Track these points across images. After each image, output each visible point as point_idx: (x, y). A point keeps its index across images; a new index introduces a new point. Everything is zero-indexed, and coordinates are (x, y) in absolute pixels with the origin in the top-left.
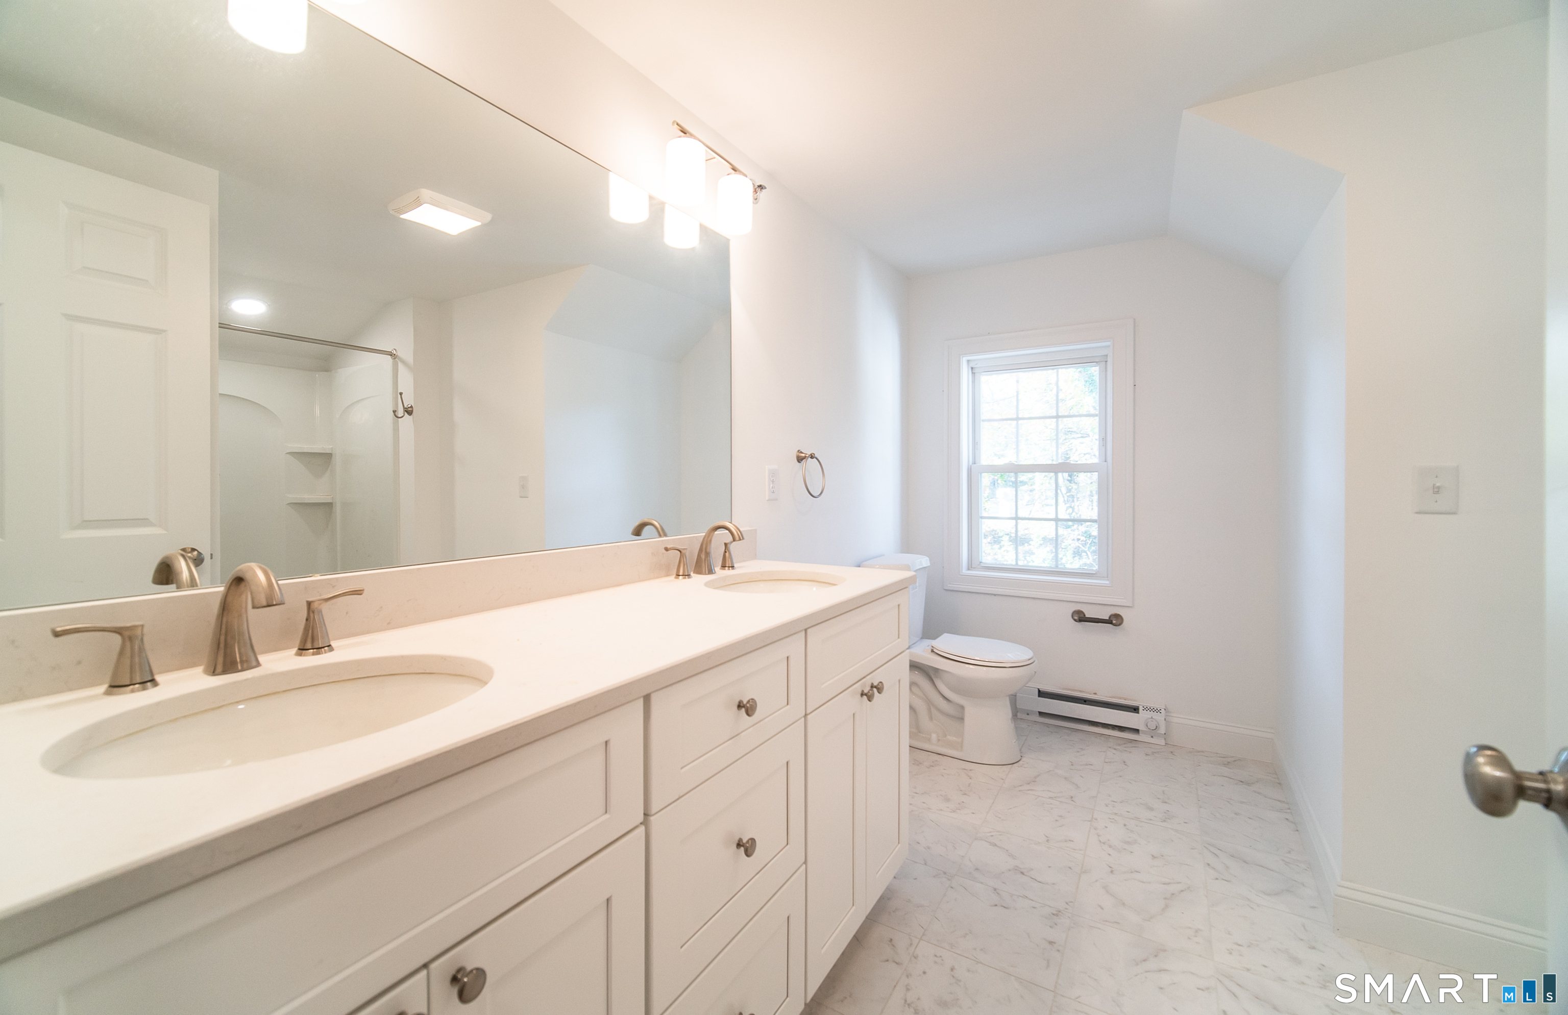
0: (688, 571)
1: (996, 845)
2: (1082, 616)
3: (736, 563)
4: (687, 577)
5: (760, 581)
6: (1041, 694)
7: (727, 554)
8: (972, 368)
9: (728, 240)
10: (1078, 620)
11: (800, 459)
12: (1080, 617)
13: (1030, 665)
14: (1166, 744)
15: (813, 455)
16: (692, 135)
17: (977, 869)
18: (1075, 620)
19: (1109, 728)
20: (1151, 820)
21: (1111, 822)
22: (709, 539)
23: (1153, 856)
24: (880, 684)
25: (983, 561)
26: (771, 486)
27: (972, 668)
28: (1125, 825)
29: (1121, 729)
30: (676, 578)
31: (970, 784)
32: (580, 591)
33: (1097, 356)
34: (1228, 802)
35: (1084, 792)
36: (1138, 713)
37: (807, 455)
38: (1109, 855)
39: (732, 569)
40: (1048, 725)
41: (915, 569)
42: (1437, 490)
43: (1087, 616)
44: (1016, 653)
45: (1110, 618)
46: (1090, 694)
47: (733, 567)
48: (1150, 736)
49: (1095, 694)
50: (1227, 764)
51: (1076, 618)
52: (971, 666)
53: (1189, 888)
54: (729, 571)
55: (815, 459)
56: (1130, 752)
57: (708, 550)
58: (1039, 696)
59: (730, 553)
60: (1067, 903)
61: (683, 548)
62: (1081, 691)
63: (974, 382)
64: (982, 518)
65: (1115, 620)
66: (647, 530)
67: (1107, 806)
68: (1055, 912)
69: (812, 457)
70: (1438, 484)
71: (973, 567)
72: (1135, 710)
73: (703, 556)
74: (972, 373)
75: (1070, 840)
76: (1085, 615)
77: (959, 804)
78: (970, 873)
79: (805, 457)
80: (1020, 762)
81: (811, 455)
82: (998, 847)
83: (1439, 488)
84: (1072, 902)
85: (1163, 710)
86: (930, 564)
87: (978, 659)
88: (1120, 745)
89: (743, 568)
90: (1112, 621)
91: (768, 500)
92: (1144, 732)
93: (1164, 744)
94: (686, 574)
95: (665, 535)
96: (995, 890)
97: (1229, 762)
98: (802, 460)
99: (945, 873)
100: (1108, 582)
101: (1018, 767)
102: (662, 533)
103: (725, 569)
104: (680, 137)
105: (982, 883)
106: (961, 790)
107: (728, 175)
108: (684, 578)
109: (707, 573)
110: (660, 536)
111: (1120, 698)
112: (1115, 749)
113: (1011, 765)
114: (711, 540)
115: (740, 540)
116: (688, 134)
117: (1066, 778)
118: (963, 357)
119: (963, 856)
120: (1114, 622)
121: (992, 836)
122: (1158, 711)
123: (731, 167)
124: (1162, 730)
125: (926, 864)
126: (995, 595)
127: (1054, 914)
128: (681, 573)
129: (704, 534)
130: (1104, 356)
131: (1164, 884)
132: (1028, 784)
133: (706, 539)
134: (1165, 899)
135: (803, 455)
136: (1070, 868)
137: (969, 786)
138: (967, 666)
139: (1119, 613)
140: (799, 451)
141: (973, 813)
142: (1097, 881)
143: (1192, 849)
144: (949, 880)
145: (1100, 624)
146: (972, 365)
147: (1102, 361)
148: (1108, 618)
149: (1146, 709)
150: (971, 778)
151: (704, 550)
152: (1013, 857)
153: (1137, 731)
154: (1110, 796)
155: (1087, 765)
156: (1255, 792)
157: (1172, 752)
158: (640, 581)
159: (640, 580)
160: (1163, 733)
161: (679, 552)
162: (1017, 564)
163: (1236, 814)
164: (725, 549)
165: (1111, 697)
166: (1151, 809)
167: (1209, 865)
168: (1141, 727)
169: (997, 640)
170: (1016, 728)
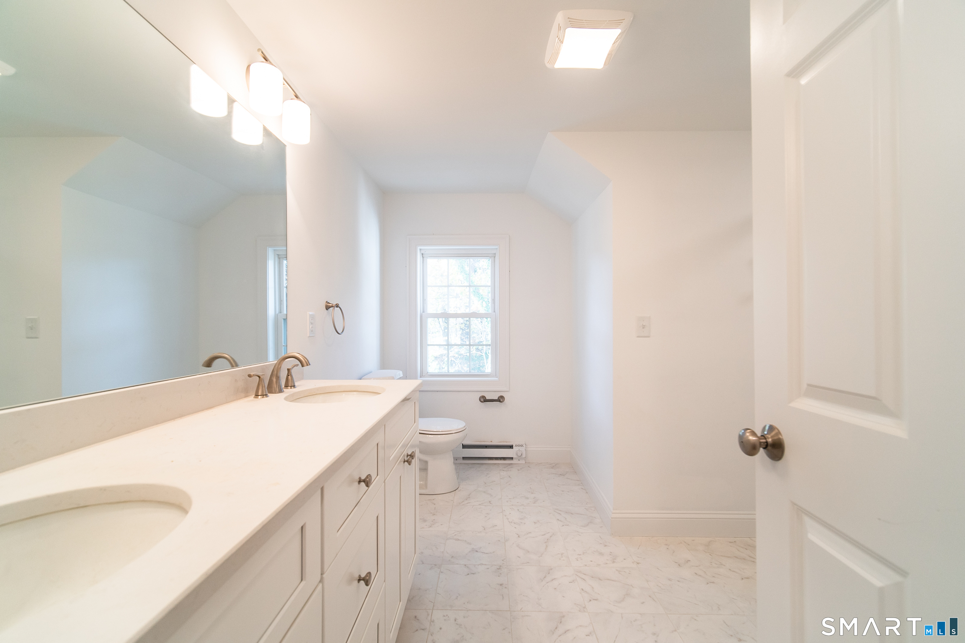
0: (265, 392)
1: (459, 540)
2: (485, 399)
3: (296, 382)
4: (264, 396)
5: (317, 394)
6: (464, 447)
7: (289, 377)
8: (422, 254)
9: (285, 146)
10: (483, 401)
11: (327, 308)
12: (484, 400)
13: (464, 431)
14: (525, 463)
15: (338, 305)
16: (271, 63)
17: (452, 557)
18: (482, 402)
19: (498, 460)
20: (528, 504)
21: (512, 510)
22: (280, 366)
23: (534, 522)
24: (413, 453)
25: (429, 372)
26: (311, 326)
27: (431, 437)
28: (518, 510)
29: (504, 459)
30: (255, 397)
31: (435, 508)
32: (181, 416)
33: (490, 254)
34: (558, 486)
35: (495, 497)
36: (513, 448)
37: (334, 305)
38: (515, 528)
39: (294, 388)
40: (468, 464)
41: (397, 378)
42: (644, 327)
43: (487, 399)
44: (456, 425)
45: (498, 398)
46: (489, 442)
47: (294, 386)
48: (518, 460)
49: (491, 442)
50: (552, 468)
51: (482, 400)
52: (430, 436)
53: (553, 534)
54: (291, 389)
55: (338, 308)
56: (511, 471)
57: (278, 375)
58: (463, 448)
59: (292, 376)
60: (503, 561)
61: (261, 374)
62: (484, 441)
63: (423, 262)
64: (428, 345)
65: (501, 399)
66: (216, 363)
67: (507, 502)
68: (498, 568)
69: (337, 306)
70: (644, 324)
71: (423, 375)
72: (510, 447)
73: (274, 380)
74: (422, 257)
75: (495, 526)
76: (486, 398)
77: (432, 521)
78: (449, 560)
79: (332, 306)
80: (459, 489)
81: (336, 304)
82: (461, 540)
83: (644, 326)
84: (505, 559)
85: (524, 445)
86: (403, 375)
87: (435, 431)
88: (505, 468)
89: (302, 385)
90: (500, 400)
91: (308, 337)
92: (516, 458)
93: (524, 463)
94: (265, 394)
95: (237, 366)
96: (465, 565)
97: (553, 466)
98: (329, 308)
99: (435, 565)
100: (497, 379)
101: (459, 491)
102: (234, 364)
103: (288, 388)
104: (263, 62)
105: (457, 564)
106: (431, 513)
107: (292, 99)
108: (262, 397)
109: (278, 392)
110: (232, 366)
111: (504, 442)
112: (503, 470)
113: (455, 491)
114: (281, 367)
115: (307, 365)
116: (268, 62)
117: (484, 492)
118: (418, 247)
119: (443, 552)
120: (501, 400)
121: (455, 535)
122: (522, 446)
123: (295, 94)
124: (524, 456)
125: (423, 563)
126: (437, 391)
127: (498, 569)
128: (260, 393)
129: (276, 362)
130: (494, 254)
131: (543, 535)
132: (466, 500)
133: (277, 366)
134: (545, 542)
135: (331, 305)
136: (499, 541)
137: (435, 509)
138: (427, 436)
139: (503, 395)
140: (327, 302)
141: (442, 525)
142: (513, 543)
143: (550, 514)
144: (439, 568)
145: (494, 402)
146: (422, 252)
147: (494, 256)
148: (497, 399)
149: (516, 446)
150: (435, 504)
151: (275, 373)
152: (470, 544)
153: (512, 458)
154: (507, 496)
155: (492, 482)
156: (567, 478)
157: (529, 467)
158: (227, 403)
159: (227, 401)
160: (524, 457)
161: (258, 378)
162: (448, 372)
163: (562, 491)
164: (288, 373)
165: (500, 442)
166: (527, 498)
167: (558, 519)
168: (514, 456)
169: (443, 418)
170: (456, 469)
